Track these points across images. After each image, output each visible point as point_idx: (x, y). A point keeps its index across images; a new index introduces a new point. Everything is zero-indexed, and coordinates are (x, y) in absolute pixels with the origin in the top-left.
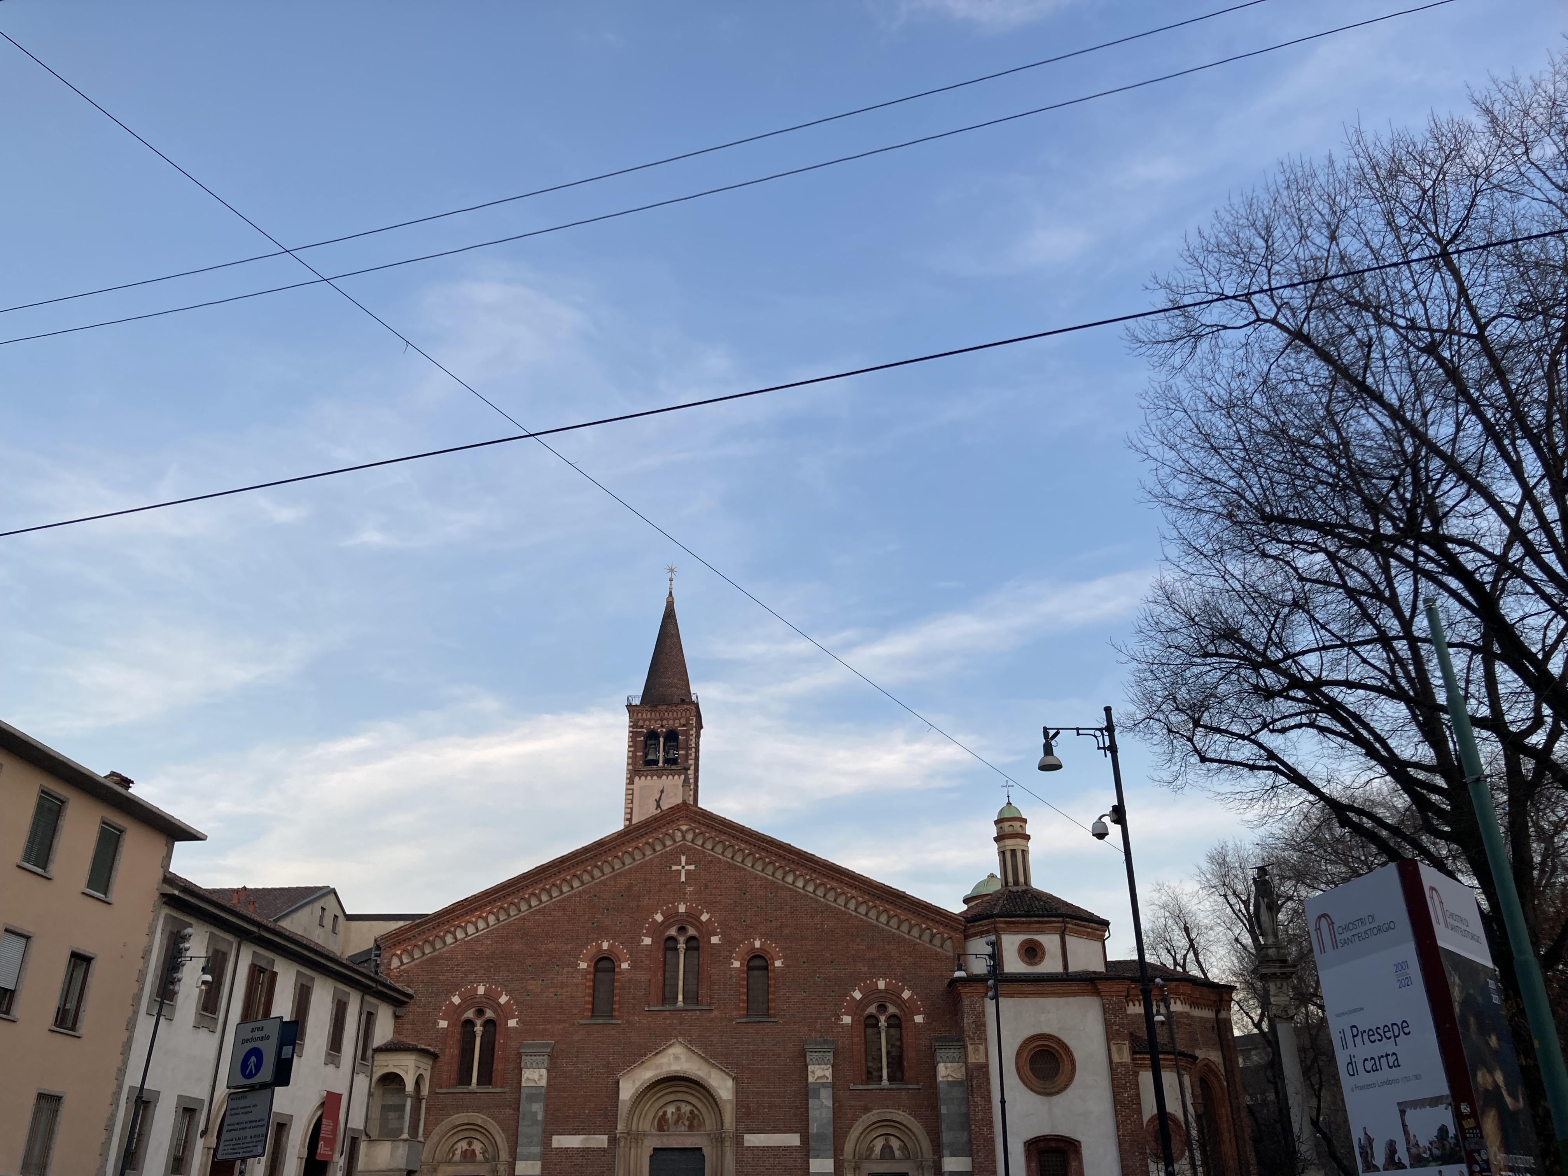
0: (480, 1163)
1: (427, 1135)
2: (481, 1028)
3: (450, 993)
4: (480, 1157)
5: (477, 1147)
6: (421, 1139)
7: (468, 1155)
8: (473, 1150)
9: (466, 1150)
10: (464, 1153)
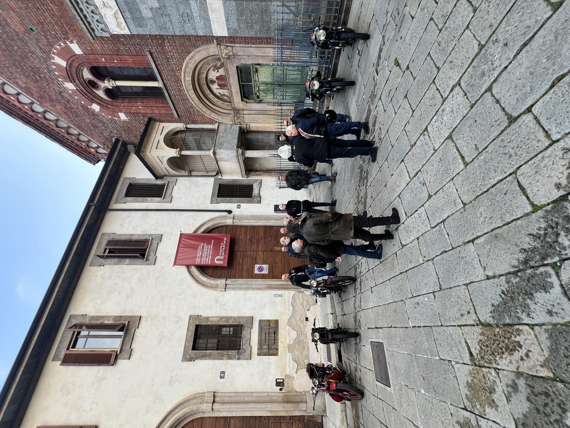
0: (226, 70)
1: (212, 122)
2: (106, 82)
3: (93, 114)
4: (222, 72)
5: (213, 75)
6: (215, 126)
7: (223, 83)
8: (217, 78)
9: (218, 85)
10: (222, 86)
